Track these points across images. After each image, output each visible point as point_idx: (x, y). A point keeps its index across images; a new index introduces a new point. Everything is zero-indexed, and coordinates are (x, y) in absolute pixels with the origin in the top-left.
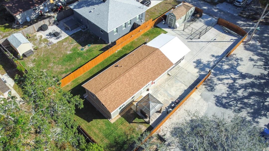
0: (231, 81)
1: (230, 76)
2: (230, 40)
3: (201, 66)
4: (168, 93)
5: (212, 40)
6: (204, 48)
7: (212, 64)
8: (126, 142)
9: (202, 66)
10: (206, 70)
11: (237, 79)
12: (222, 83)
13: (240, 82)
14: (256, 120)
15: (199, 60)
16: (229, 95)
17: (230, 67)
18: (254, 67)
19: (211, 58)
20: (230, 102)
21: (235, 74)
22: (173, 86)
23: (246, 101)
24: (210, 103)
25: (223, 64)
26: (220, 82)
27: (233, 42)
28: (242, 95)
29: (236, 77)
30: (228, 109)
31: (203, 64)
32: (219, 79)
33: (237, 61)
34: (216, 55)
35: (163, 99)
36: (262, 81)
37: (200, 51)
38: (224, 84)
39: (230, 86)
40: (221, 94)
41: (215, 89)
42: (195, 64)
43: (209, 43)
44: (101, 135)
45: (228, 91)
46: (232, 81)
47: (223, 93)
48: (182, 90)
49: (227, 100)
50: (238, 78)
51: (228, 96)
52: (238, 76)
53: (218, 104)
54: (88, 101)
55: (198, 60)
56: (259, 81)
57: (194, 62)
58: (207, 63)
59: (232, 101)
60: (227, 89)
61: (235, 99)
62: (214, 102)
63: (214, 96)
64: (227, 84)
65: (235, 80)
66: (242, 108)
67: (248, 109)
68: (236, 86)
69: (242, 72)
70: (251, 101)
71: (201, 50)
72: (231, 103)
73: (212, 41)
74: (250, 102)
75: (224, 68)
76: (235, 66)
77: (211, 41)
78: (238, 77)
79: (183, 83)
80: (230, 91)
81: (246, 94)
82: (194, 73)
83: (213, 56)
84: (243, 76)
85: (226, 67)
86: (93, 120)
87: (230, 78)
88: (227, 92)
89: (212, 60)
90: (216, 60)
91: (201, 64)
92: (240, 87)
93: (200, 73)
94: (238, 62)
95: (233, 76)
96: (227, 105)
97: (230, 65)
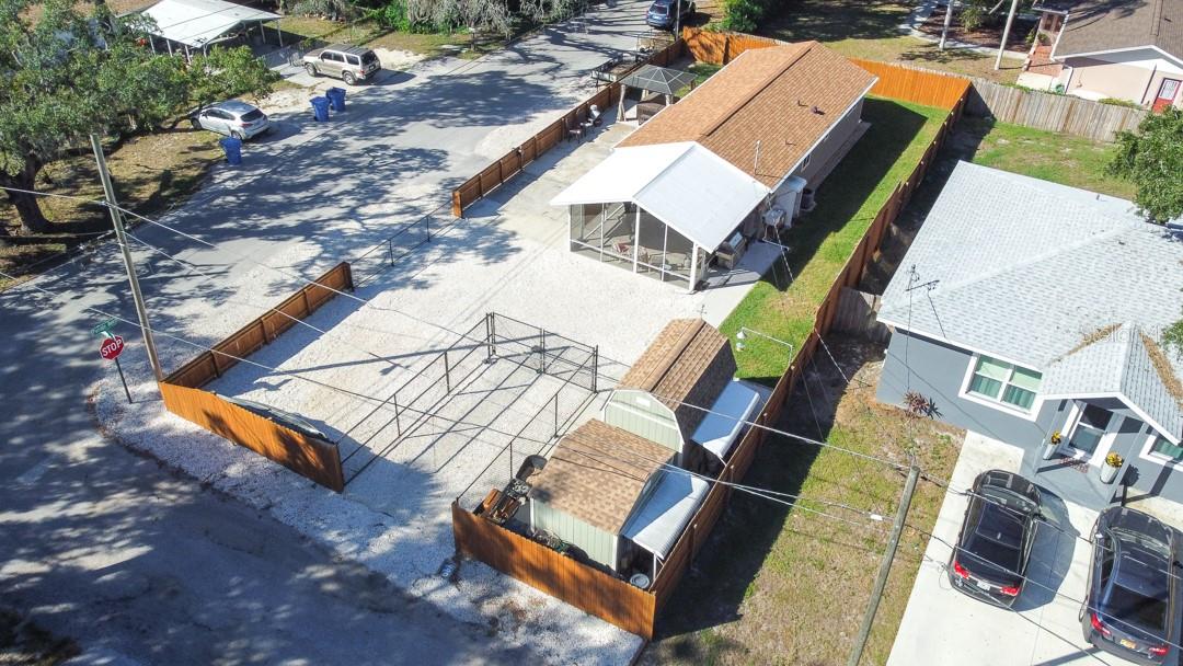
1: (363, 225)
2: (286, 381)
3: (486, 240)
5: (407, 367)
6: (467, 314)
7: (433, 254)
9: (482, 243)
10: (464, 232)
11: (338, 219)
12: (408, 201)
14: (327, 139)
15: (492, 260)
17: (349, 254)
20: (393, 163)
23: (335, 171)
24: (468, 154)
25: (379, 261)
26: (414, 204)
27: (276, 370)
28: (341, 181)
29: (341, 222)
30: (406, 149)
31: (477, 249)
32: (415, 211)
34: (409, 291)
36: (228, 225)
37: (489, 295)
38: (399, 200)
40: (422, 175)
42: (514, 243)
43: (432, 343)
46: (362, 210)
47: (411, 177)
50: (332, 222)
51: (396, 174)
52: (330, 229)
53: (438, 154)
55: (502, 258)
56: (245, 222)
57: (518, 250)
58: (458, 256)
59: (385, 165)
60: (391, 189)
61: (371, 168)
62: (449, 158)
66: (357, 155)
67: (337, 156)
69: (301, 241)
70: (317, 170)
71: (482, 300)
72: (392, 160)
73: (408, 361)
74: (321, 170)
77: (416, 357)
78: (329, 226)
80: (383, 185)
81: (324, 185)
82: (518, 215)
83: (421, 285)
84: (307, 230)
85: (370, 253)
88: (395, 181)
89: (432, 269)
90: (409, 271)
91: (487, 247)
92: (339, 197)
93: (492, 221)
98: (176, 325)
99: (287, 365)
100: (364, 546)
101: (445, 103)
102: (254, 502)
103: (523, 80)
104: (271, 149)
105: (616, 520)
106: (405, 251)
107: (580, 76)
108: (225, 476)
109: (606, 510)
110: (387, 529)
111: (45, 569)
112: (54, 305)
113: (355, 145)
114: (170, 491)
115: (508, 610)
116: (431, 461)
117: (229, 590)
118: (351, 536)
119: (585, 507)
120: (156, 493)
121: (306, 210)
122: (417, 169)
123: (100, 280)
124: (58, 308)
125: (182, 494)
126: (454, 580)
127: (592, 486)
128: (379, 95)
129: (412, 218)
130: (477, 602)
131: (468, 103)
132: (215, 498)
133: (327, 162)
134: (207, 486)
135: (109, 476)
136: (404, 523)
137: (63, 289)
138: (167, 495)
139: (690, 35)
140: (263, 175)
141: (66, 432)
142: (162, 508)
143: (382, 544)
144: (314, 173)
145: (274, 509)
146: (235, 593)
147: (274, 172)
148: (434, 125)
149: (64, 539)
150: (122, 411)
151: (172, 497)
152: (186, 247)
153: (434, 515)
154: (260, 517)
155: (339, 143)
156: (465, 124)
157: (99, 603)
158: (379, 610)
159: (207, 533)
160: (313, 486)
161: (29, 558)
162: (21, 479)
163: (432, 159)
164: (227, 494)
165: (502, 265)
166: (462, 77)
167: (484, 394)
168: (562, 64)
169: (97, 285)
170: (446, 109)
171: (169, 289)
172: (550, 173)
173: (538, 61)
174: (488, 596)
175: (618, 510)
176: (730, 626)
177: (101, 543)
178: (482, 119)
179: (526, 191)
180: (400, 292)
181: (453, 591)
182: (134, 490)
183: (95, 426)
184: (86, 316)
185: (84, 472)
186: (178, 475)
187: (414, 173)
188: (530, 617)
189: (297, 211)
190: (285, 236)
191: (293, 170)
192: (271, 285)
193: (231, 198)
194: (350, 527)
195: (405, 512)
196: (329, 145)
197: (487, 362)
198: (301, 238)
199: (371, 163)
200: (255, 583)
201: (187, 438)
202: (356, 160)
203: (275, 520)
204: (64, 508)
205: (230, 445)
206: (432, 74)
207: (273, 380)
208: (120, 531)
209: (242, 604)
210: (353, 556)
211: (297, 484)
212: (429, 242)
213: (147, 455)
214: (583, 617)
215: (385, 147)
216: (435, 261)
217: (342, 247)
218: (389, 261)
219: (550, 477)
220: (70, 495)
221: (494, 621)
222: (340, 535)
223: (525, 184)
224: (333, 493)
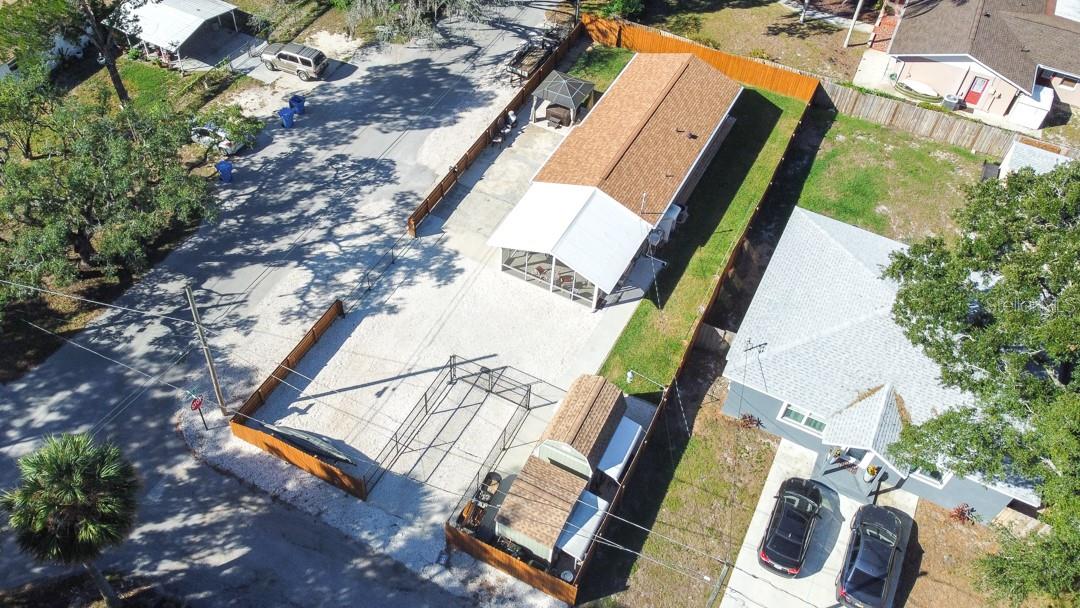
0: (343, 230)
1: (340, 247)
2: (311, 405)
3: (437, 261)
4: (526, 163)
5: (394, 390)
6: (430, 338)
7: (398, 277)
9: (433, 264)
10: (419, 252)
11: (321, 241)
12: (371, 219)
13: (312, 234)
14: (296, 149)
15: (443, 281)
17: (334, 279)
18: (247, 296)
19: (401, 299)
20: (353, 176)
21: (322, 257)
22: (517, 181)
23: (308, 187)
24: (412, 163)
25: (358, 286)
26: (377, 222)
27: (302, 396)
28: (315, 199)
29: (322, 245)
30: (361, 159)
31: (431, 271)
32: (378, 230)
33: (304, 307)
34: (383, 316)
35: (535, 147)
36: (237, 251)
38: (365, 219)
39: (346, 217)
40: (378, 189)
41: (394, 199)
42: (458, 264)
43: (408, 367)
46: (338, 231)
47: (370, 193)
48: (490, 177)
50: (317, 245)
51: (358, 189)
52: (315, 252)
53: (387, 164)
55: (449, 280)
56: (249, 247)
57: (461, 271)
58: (417, 278)
59: (348, 179)
60: (356, 206)
61: (337, 183)
62: (397, 168)
63: (399, 181)
64: (354, 221)
65: (329, 237)
66: (323, 168)
67: (307, 169)
68: (328, 219)
69: (296, 267)
70: (294, 187)
71: (441, 323)
72: (352, 173)
73: (394, 383)
74: (297, 186)
75: (357, 270)
76: (317, 285)
77: (400, 380)
78: (314, 249)
79: (489, 198)
80: (349, 202)
81: (303, 203)
82: (458, 232)
83: (392, 310)
84: (298, 254)
85: (350, 277)
88: (358, 197)
89: (399, 292)
90: (382, 295)
91: (438, 268)
92: (317, 217)
93: (439, 239)
94: (301, 301)
95: (331, 249)
97: (336, 285)
98: (220, 355)
99: (309, 391)
100: (386, 543)
101: (386, 101)
102: (310, 510)
103: (448, 70)
104: (253, 163)
105: (552, 539)
106: (377, 274)
107: (496, 63)
108: (285, 490)
109: (545, 532)
110: (399, 529)
111: (185, 566)
112: (126, 338)
113: (321, 156)
114: (252, 503)
115: (484, 587)
116: (421, 473)
117: (307, 578)
118: (377, 535)
119: (532, 529)
120: (243, 504)
121: (294, 232)
122: (374, 182)
123: (153, 312)
124: (129, 341)
125: (260, 505)
126: (448, 566)
127: (536, 514)
128: (330, 94)
129: (376, 238)
130: (464, 582)
131: (405, 102)
132: (282, 508)
133: (299, 178)
134: (275, 498)
135: (208, 493)
136: (410, 524)
137: (128, 323)
138: (250, 507)
139: (588, 21)
140: (252, 193)
141: (169, 458)
142: (249, 517)
143: (399, 541)
144: (292, 189)
145: (323, 515)
146: (310, 581)
147: (260, 190)
148: (379, 129)
149: (191, 543)
150: (202, 437)
151: (255, 508)
152: (209, 276)
153: (429, 517)
154: (315, 521)
155: (306, 153)
156: (405, 128)
157: (227, 590)
158: (404, 589)
159: (284, 535)
160: (346, 496)
161: (173, 558)
162: (150, 497)
163: (383, 170)
164: (290, 504)
165: (450, 286)
166: (395, 68)
167: (451, 413)
168: (480, 48)
169: (153, 317)
170: (387, 110)
171: (208, 319)
172: (479, 185)
173: (459, 44)
174: (471, 577)
175: (553, 531)
176: (621, 594)
177: (216, 546)
178: (418, 121)
179: (462, 206)
180: (378, 317)
181: (448, 574)
182: (227, 504)
183: (187, 450)
184: (152, 349)
185: (189, 490)
186: (254, 490)
187: (372, 187)
188: (498, 591)
189: (287, 234)
190: (283, 261)
191: (275, 188)
192: (282, 313)
193: (232, 222)
194: (376, 528)
195: (409, 515)
196: (298, 157)
197: (450, 383)
198: (295, 263)
199: (336, 177)
200: (322, 573)
201: (252, 459)
202: (323, 174)
203: (326, 524)
204: (185, 519)
205: (283, 464)
206: (370, 65)
207: (302, 405)
208: (226, 536)
209: (318, 589)
210: (381, 551)
211: (335, 495)
212: (392, 263)
213: (228, 473)
214: (531, 592)
215: (343, 158)
216: (401, 284)
217: (327, 272)
218: (366, 285)
219: (508, 507)
220: (186, 509)
221: (476, 595)
222: (370, 534)
223: (461, 198)
224: (360, 501)
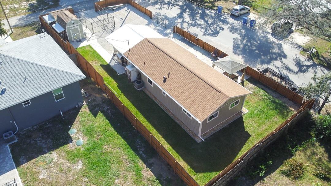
2: (127, 11)
8: (272, 101)
16: (202, 28)
19: (150, 27)
25: (161, 22)
33: (159, 15)
43: (126, 23)
44: (268, 123)
45: (198, 28)
49: (209, 31)
51: (204, 29)
52: (179, 19)
53: (214, 36)
54: (211, 136)
62: (211, 37)
64: (188, 26)
65: (183, 22)
69: (175, 16)
77: (123, 21)
81: (202, 21)
83: (147, 25)
86: (246, 130)
87: (181, 24)
89: (153, 27)
90: (154, 25)
96: (215, 32)
97: (164, 20)
